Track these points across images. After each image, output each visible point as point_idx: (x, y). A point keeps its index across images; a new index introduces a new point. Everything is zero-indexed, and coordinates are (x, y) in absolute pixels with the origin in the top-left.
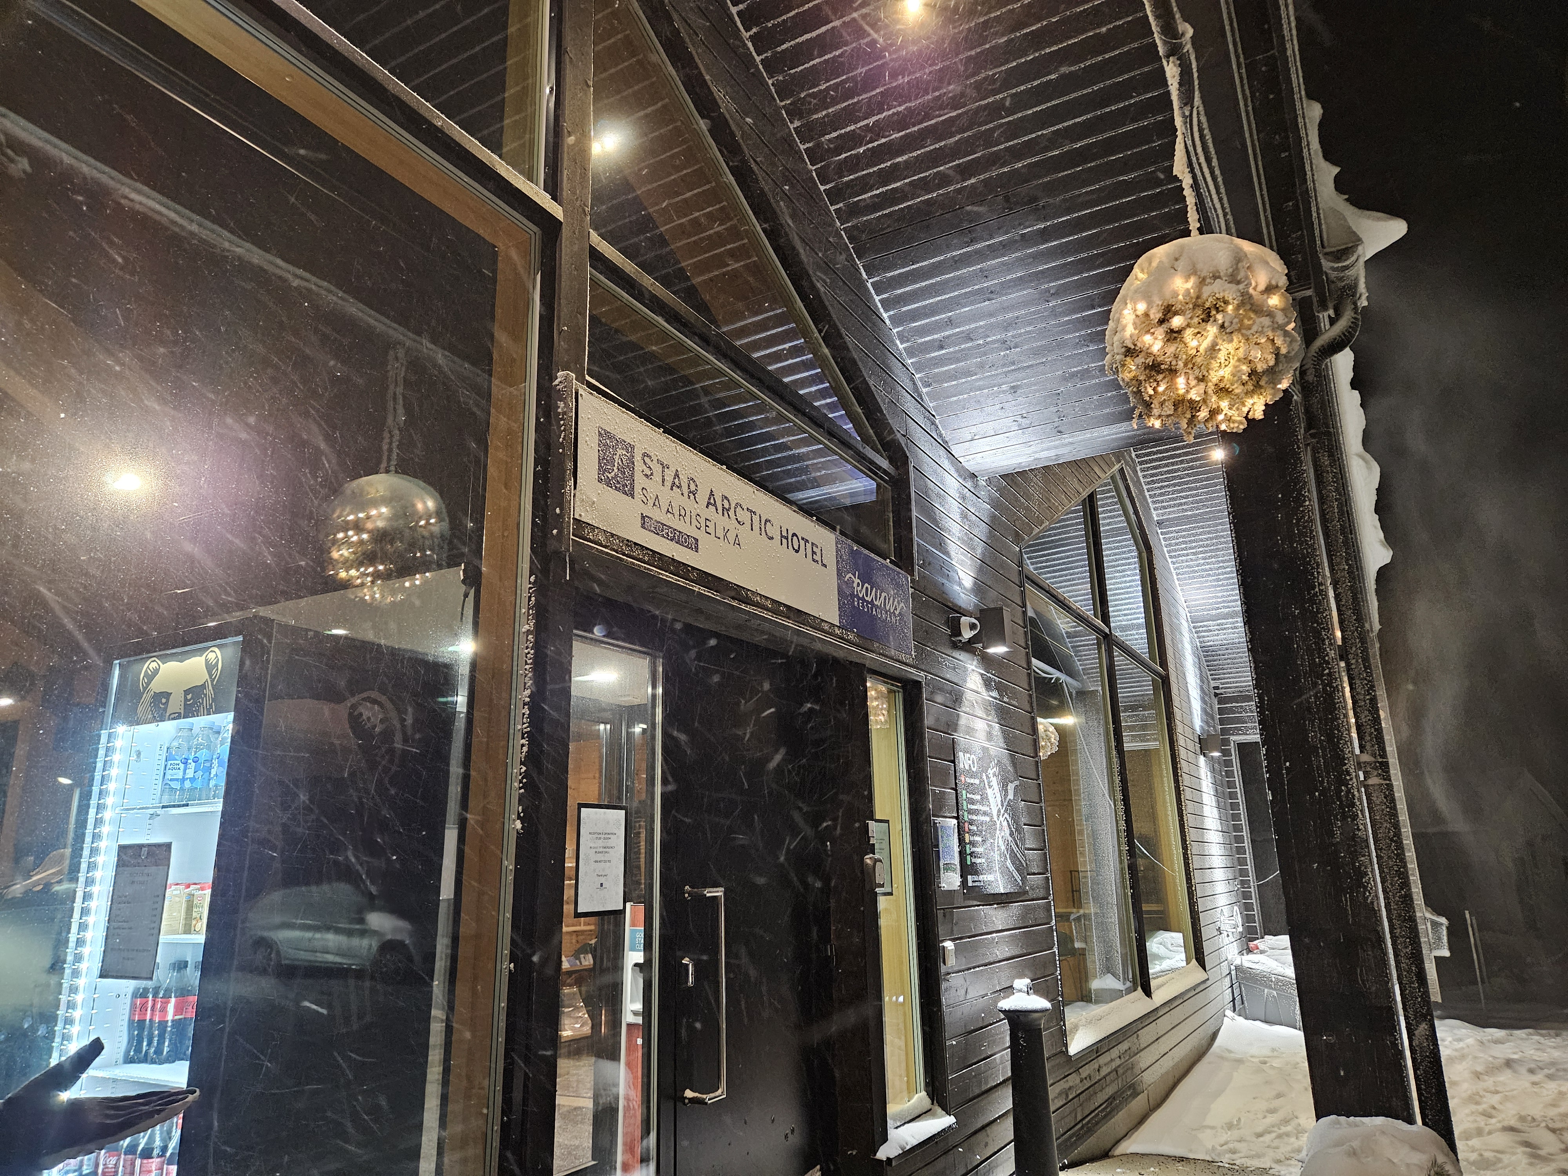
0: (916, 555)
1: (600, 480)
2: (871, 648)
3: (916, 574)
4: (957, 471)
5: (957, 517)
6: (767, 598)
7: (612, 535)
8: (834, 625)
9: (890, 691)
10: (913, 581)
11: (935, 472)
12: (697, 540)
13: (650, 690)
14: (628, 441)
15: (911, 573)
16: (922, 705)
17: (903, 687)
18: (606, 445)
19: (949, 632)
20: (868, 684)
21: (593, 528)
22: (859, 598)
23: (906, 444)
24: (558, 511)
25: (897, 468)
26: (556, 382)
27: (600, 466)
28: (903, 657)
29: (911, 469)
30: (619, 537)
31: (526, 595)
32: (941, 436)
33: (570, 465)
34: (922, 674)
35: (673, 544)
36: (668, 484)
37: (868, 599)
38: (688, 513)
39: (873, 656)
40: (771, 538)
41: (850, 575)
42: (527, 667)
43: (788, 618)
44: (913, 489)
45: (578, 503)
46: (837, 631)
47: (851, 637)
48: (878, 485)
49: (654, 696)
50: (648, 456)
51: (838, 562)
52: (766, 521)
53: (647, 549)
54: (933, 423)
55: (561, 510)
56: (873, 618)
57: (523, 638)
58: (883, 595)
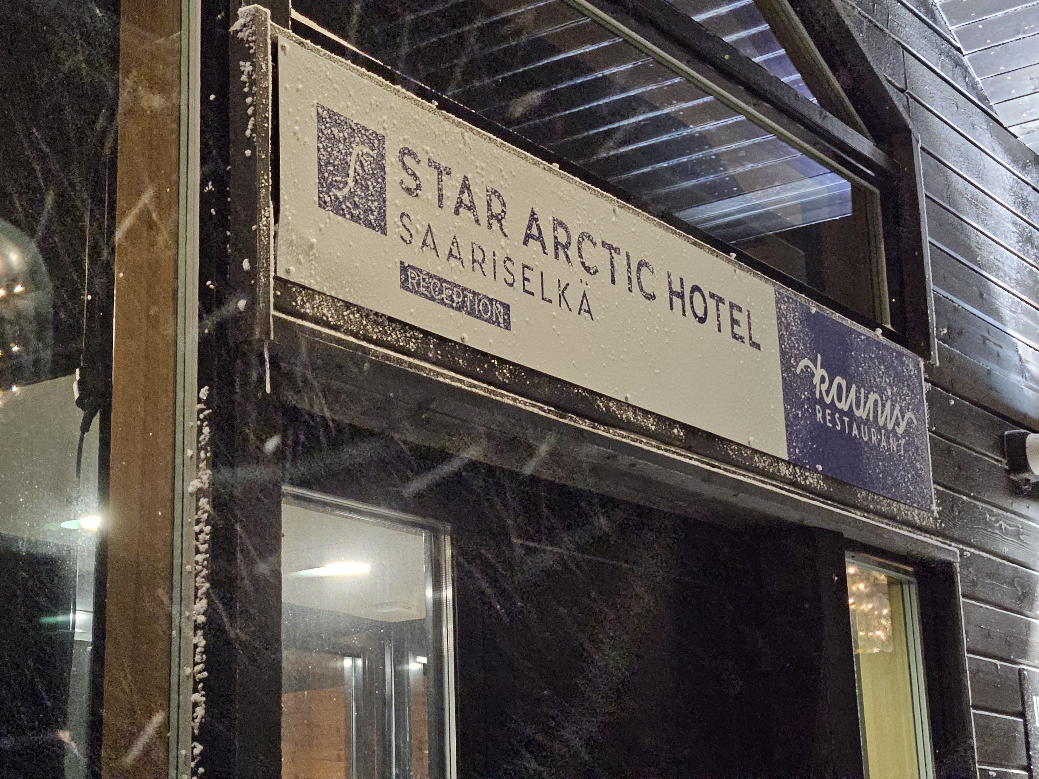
0: (933, 318)
1: (323, 204)
2: (850, 499)
3: (935, 353)
4: (1009, 151)
5: (1012, 242)
6: (646, 413)
7: (348, 305)
8: (779, 460)
9: (891, 582)
10: (929, 369)
11: (965, 156)
12: (506, 307)
13: (429, 593)
14: (372, 128)
15: (925, 353)
16: (956, 606)
17: (916, 574)
18: (332, 139)
19: (1004, 464)
20: (851, 570)
21: (311, 293)
22: (825, 406)
23: (907, 108)
24: (246, 264)
25: (890, 154)
26: (236, 26)
27: (322, 178)
28: (915, 516)
29: (918, 152)
30: (360, 309)
31: (193, 423)
32: (973, 86)
33: (266, 181)
34: (954, 547)
35: (462, 317)
36: (450, 203)
37: (843, 406)
38: (489, 256)
39: (858, 516)
40: (651, 297)
41: (806, 362)
42: (200, 558)
43: (689, 449)
44: (922, 192)
45: (282, 249)
46: (785, 471)
47: (812, 480)
48: (855, 188)
49: (438, 604)
50: (410, 153)
51: (781, 337)
52: (641, 265)
53: (413, 328)
54: (958, 64)
55: (252, 263)
56: (853, 443)
57: (189, 503)
58: (873, 397)
